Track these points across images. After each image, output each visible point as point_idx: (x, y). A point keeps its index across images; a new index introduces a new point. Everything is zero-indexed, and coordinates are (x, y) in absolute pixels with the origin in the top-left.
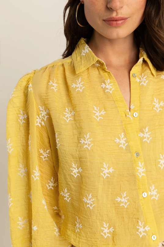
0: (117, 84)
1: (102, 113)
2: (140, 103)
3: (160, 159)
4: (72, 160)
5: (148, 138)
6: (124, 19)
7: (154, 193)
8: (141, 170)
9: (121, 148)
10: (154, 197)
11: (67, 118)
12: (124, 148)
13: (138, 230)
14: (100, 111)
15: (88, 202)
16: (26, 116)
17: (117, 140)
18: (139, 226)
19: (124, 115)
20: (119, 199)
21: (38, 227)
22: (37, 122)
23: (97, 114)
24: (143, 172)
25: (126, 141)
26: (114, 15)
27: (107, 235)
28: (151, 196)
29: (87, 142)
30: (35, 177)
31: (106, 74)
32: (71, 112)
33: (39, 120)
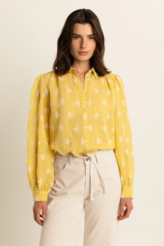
0: (79, 80)
1: (71, 91)
2: (88, 89)
3: (95, 114)
4: (56, 110)
5: (90, 104)
6: (87, 52)
7: (91, 128)
8: (85, 117)
9: (78, 106)
10: (90, 130)
11: (56, 92)
12: (79, 106)
13: (81, 142)
14: (70, 90)
15: (61, 128)
16: (39, 93)
17: (76, 103)
18: (82, 140)
19: (81, 93)
20: (74, 129)
21: (41, 143)
22: (43, 95)
23: (69, 91)
24: (86, 118)
25: (80, 104)
26: (83, 50)
27: (68, 144)
28: (89, 129)
29: (63, 102)
30: (41, 119)
31: (75, 76)
32: (58, 90)
33: (44, 94)
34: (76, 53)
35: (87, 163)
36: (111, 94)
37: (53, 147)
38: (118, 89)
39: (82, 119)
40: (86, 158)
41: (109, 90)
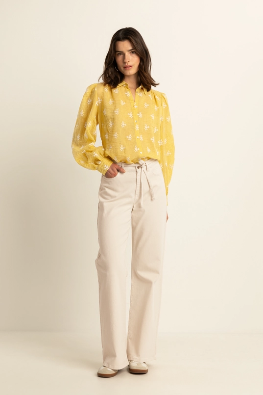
0: (131, 94)
1: (124, 103)
2: (139, 103)
3: (145, 126)
4: (110, 119)
5: (141, 116)
6: (131, 67)
8: (137, 127)
9: (130, 117)
10: (141, 139)
11: (110, 103)
15: (115, 136)
16: (91, 101)
17: (129, 114)
18: (135, 148)
19: (133, 106)
20: (128, 137)
23: (122, 103)
24: (138, 129)
25: (132, 115)
27: (122, 150)
29: (117, 112)
31: (128, 89)
32: (112, 101)
33: (96, 103)
34: (122, 69)
35: (139, 170)
36: (158, 109)
37: (108, 153)
38: (164, 105)
39: (134, 129)
40: (138, 165)
41: (156, 107)
